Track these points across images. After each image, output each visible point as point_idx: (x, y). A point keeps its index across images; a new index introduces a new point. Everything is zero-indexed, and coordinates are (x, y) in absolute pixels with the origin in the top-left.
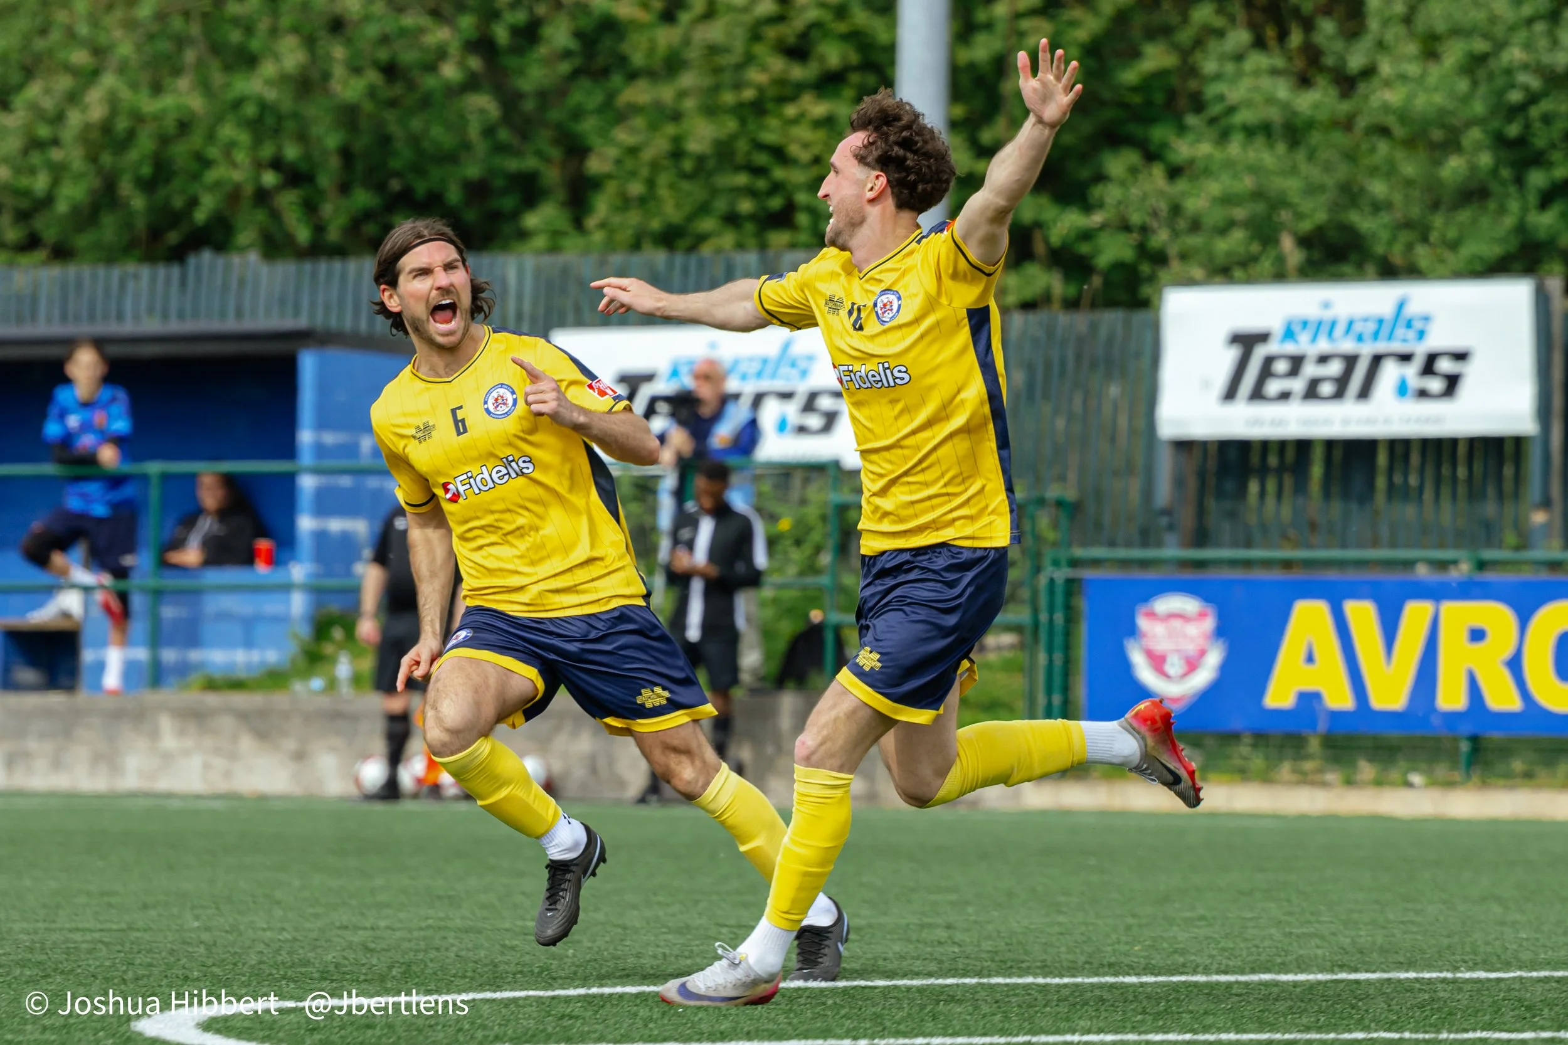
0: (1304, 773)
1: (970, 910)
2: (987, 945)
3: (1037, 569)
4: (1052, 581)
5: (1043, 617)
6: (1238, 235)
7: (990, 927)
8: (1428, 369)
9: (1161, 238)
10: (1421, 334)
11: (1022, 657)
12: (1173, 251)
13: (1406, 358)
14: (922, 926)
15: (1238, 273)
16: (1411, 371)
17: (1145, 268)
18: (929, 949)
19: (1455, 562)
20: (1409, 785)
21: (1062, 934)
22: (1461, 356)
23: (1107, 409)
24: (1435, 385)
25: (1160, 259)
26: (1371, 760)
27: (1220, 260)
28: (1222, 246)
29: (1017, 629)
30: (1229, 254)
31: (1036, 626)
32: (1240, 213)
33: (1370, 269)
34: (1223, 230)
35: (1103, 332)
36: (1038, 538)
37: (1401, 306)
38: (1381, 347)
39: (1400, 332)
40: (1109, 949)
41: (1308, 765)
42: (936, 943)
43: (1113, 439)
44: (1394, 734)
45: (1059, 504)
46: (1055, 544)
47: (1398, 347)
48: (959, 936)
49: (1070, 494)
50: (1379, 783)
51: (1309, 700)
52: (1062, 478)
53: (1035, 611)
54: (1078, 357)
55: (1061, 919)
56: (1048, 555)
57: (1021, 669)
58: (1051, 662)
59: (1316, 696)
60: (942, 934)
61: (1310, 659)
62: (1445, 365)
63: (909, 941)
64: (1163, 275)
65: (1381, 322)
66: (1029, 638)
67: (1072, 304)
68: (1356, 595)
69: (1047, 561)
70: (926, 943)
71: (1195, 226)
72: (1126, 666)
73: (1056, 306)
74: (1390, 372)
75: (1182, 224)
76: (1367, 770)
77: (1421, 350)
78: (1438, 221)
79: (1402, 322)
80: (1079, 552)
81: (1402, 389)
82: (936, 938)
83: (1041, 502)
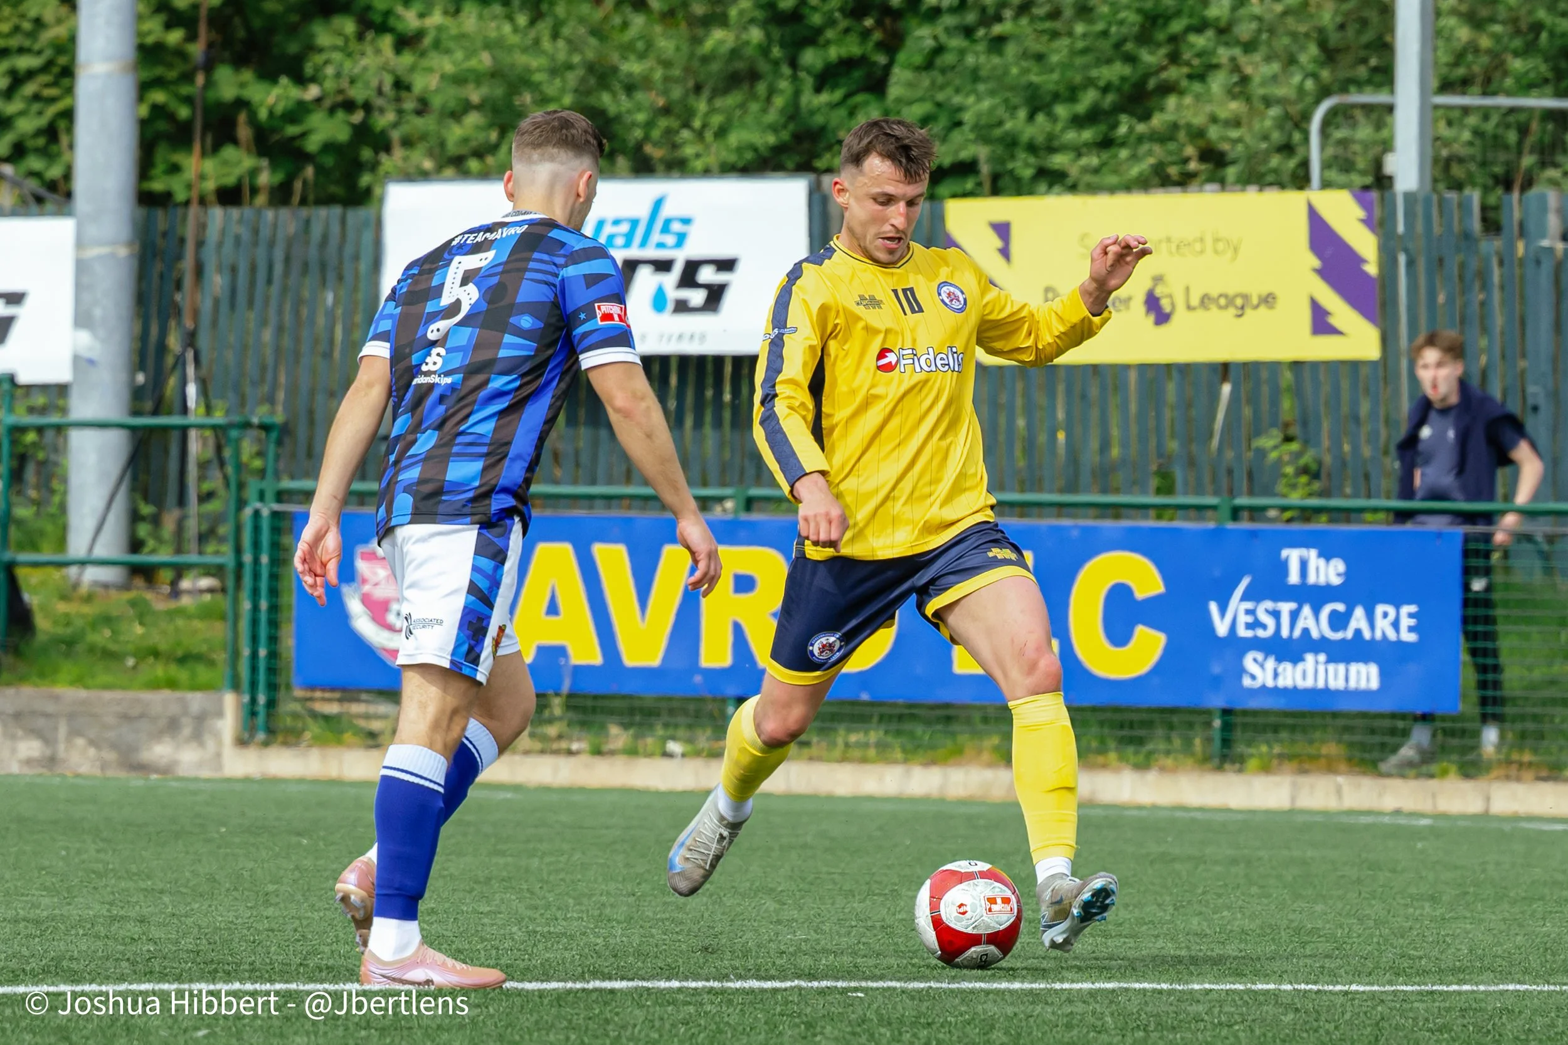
0: (544, 738)
1: (166, 899)
2: (187, 943)
3: (241, 504)
4: (257, 514)
5: (247, 558)
6: (473, 119)
7: (189, 921)
8: (688, 278)
9: (383, 120)
10: (681, 239)
11: (224, 603)
12: (395, 135)
13: (663, 266)
14: (114, 919)
15: (473, 164)
16: (670, 279)
17: (366, 154)
18: (121, 948)
19: (720, 500)
20: (667, 755)
21: (272, 930)
22: (726, 265)
23: (321, 321)
24: (697, 297)
25: (383, 145)
26: (626, 726)
27: (452, 148)
28: (455, 133)
29: (216, 571)
30: (465, 140)
31: (240, 565)
32: (475, 96)
33: (622, 162)
34: (456, 115)
35: (316, 231)
36: (240, 467)
37: (658, 204)
38: (634, 253)
39: (656, 237)
40: (327, 949)
41: (552, 730)
42: (128, 940)
43: (328, 355)
44: (649, 693)
45: (265, 427)
46: (262, 473)
47: (651, 253)
48: (155, 933)
49: (279, 418)
50: (632, 752)
51: (551, 655)
52: (271, 400)
53: (238, 550)
54: (287, 260)
55: (270, 911)
56: (253, 486)
57: (223, 617)
58: (256, 608)
59: (561, 651)
60: (134, 929)
61: (553, 609)
62: (706, 275)
63: (97, 937)
64: (387, 162)
65: (634, 223)
66: (230, 583)
67: (281, 195)
68: (606, 538)
69: (251, 492)
70: (116, 940)
71: (423, 107)
72: (344, 616)
73: (261, 199)
74: (645, 282)
75: (409, 105)
76: (618, 736)
77: (680, 257)
78: (702, 106)
79: (659, 225)
80: (287, 484)
81: (659, 302)
82: (129, 934)
83: (246, 425)
